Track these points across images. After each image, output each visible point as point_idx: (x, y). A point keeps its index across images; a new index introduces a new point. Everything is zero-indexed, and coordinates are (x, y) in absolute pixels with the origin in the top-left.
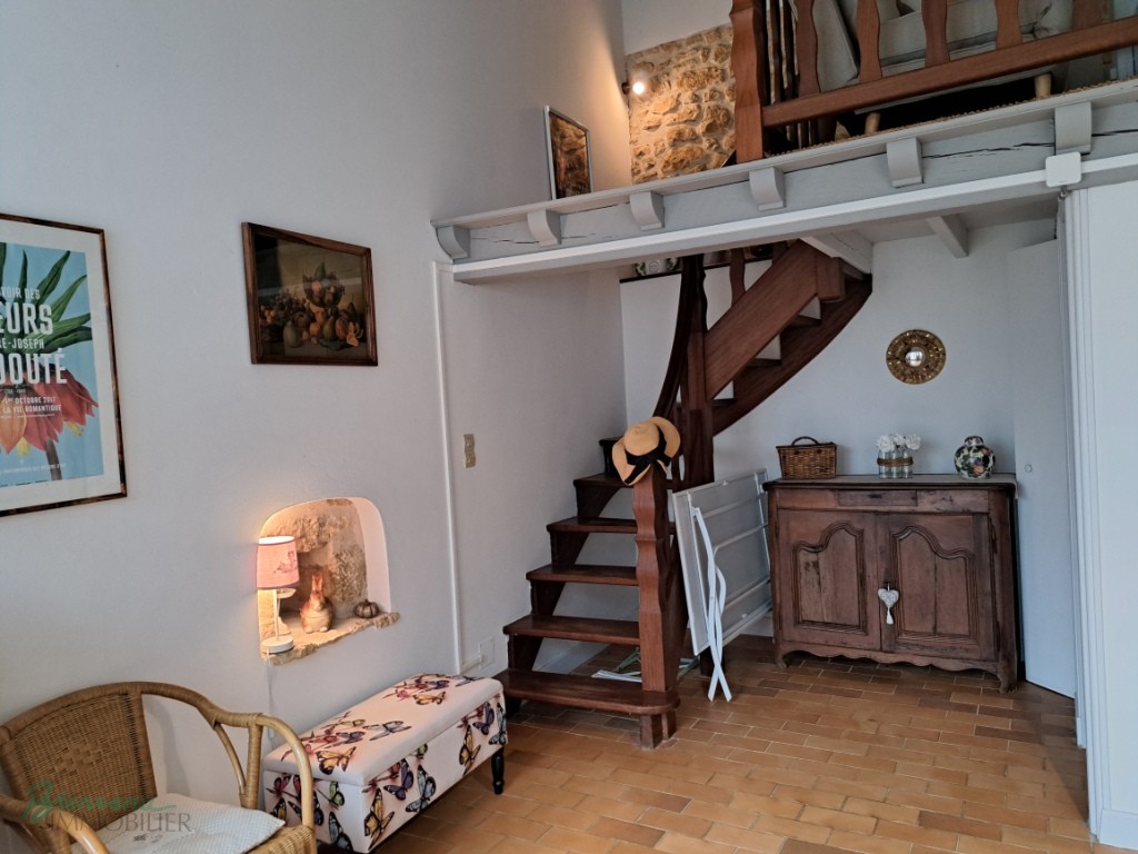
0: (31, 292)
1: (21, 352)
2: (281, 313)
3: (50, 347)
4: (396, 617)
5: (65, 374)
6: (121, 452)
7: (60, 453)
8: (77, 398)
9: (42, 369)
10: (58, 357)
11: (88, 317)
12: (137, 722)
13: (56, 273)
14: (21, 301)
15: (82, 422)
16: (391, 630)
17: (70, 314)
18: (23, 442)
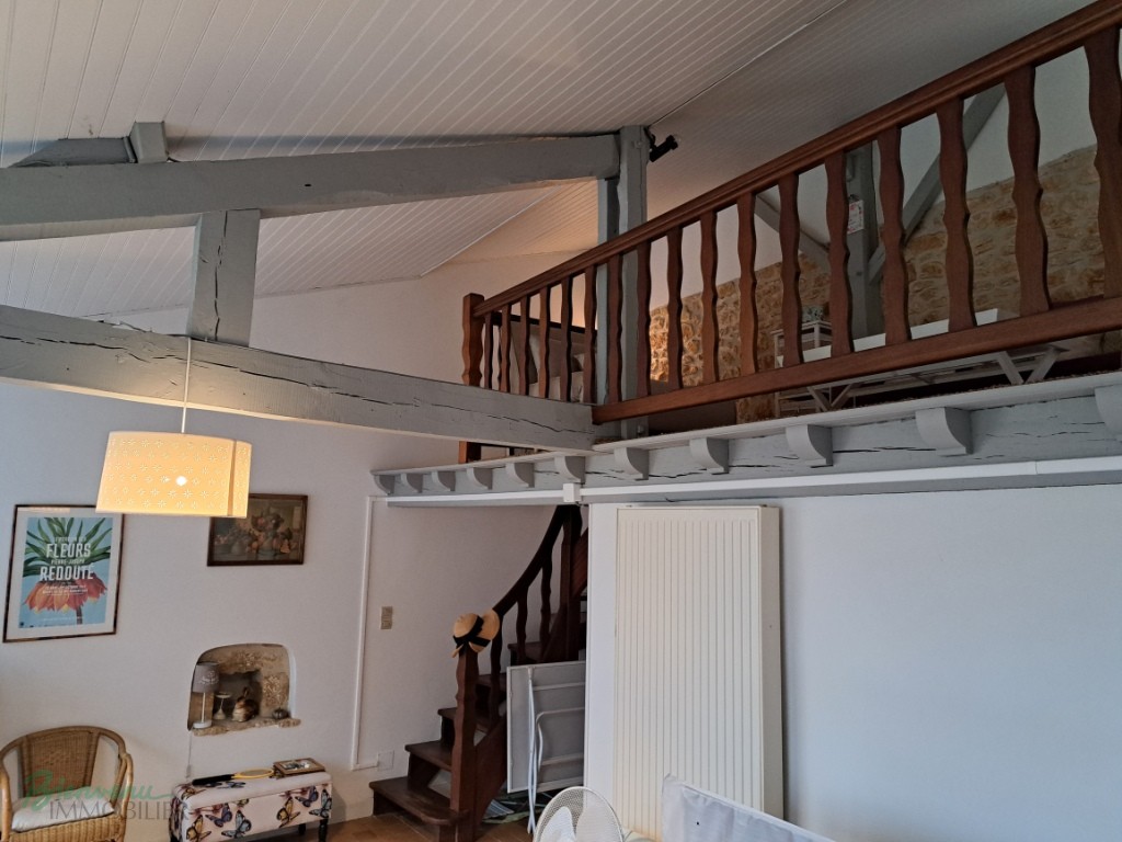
0: (81, 539)
1: (72, 566)
2: (232, 538)
3: (88, 562)
4: (297, 723)
5: (93, 575)
6: (116, 612)
7: (83, 612)
8: (97, 586)
9: (81, 573)
10: (91, 568)
11: (109, 548)
12: (93, 747)
13: (96, 528)
14: (76, 543)
15: (98, 597)
16: (292, 730)
17: (101, 546)
18: (66, 606)
